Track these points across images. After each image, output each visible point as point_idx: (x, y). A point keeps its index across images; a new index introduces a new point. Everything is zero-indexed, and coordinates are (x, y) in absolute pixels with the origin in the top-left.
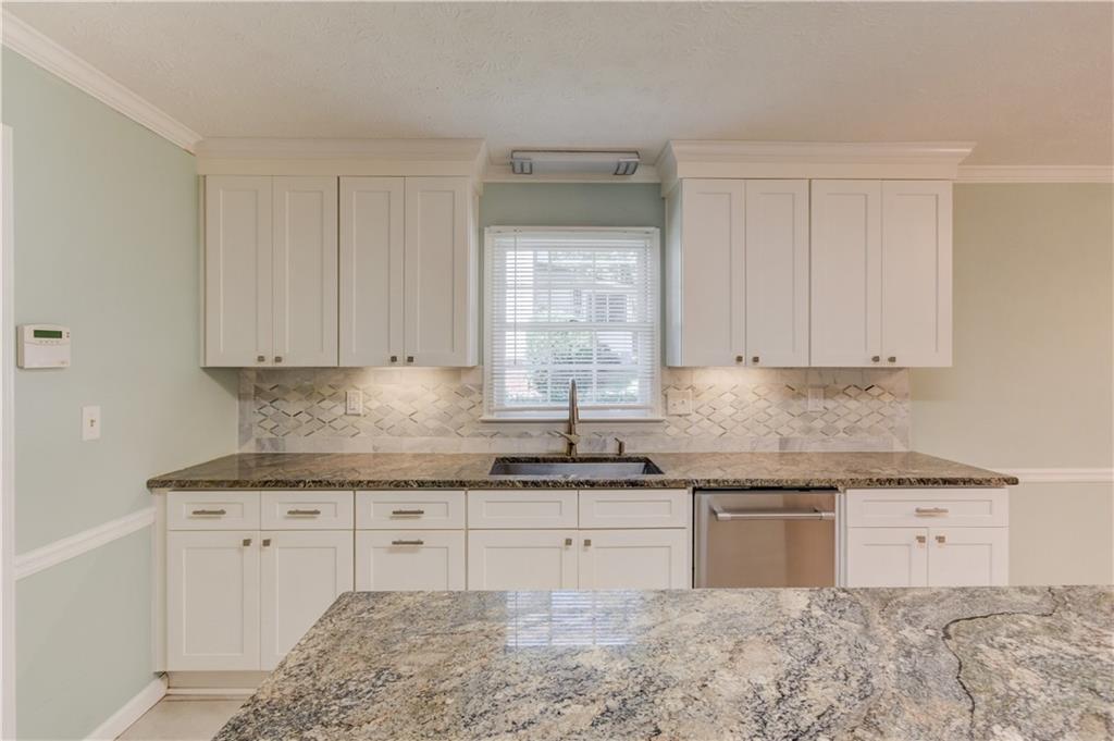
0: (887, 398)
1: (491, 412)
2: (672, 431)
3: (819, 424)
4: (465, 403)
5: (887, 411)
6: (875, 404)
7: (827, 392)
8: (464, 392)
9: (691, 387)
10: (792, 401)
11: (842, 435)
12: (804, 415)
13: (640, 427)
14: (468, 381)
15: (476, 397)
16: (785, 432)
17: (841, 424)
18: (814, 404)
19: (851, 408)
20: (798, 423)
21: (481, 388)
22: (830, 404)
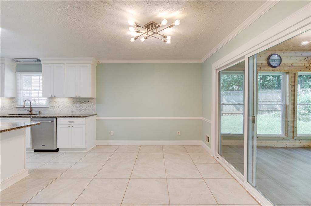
0: (92, 104)
1: (18, 106)
2: (51, 109)
3: (79, 108)
4: (13, 104)
5: (92, 106)
6: (89, 105)
7: (80, 103)
8: (13, 102)
9: (55, 102)
10: (74, 104)
11: (83, 110)
12: (76, 107)
13: (45, 109)
14: (14, 100)
15: (15, 103)
16: (73, 110)
17: (83, 109)
18: (78, 105)
19: (85, 105)
20: (75, 108)
21: (16, 101)
22: (81, 105)
